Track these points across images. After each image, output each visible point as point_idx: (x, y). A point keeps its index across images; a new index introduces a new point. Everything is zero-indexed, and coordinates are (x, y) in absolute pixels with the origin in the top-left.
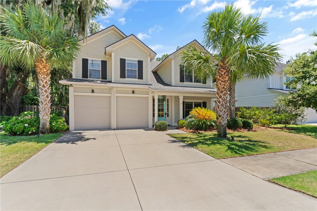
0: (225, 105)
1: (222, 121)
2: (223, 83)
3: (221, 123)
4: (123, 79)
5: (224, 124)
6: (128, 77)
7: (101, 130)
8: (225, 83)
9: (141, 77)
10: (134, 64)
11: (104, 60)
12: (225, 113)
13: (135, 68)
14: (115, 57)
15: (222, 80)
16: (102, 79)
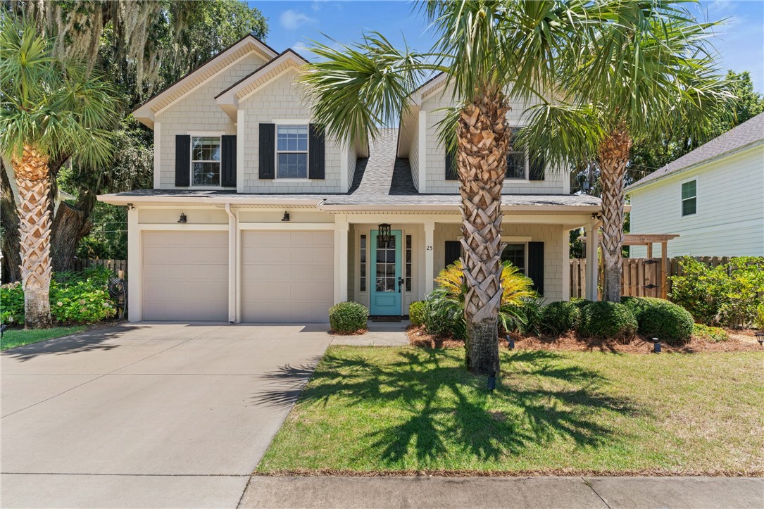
0: (481, 247)
1: (473, 309)
2: (471, 160)
3: (472, 315)
4: (267, 182)
5: (480, 320)
6: (281, 176)
7: (196, 323)
8: (479, 159)
9: (317, 171)
10: (300, 135)
11: (229, 134)
12: (485, 278)
13: (302, 147)
14: (246, 122)
15: (469, 146)
16: (222, 186)
